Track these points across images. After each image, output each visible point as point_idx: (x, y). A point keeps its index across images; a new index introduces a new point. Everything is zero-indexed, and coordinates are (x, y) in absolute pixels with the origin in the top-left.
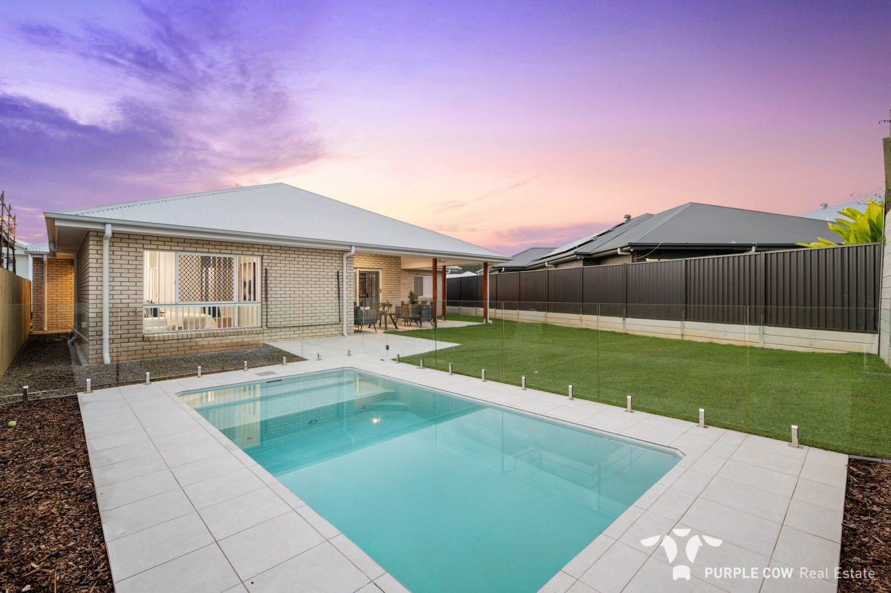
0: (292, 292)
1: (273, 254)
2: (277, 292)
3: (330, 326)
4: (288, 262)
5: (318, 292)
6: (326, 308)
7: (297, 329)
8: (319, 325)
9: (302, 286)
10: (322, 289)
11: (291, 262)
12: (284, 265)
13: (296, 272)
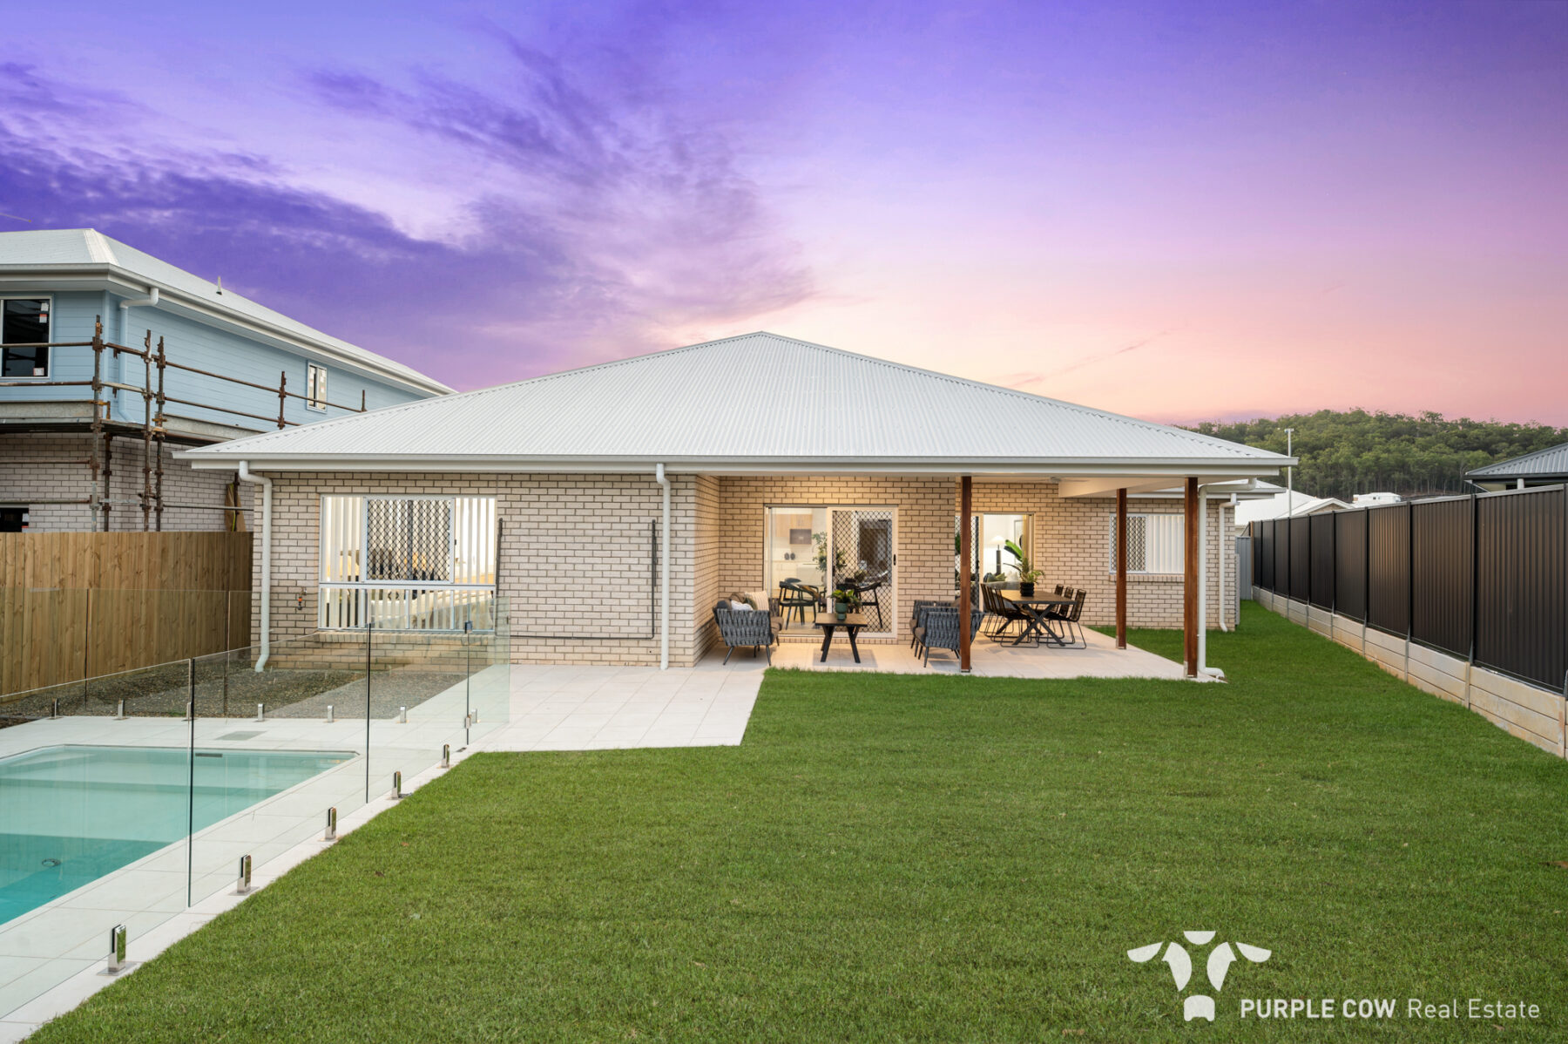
0: (552, 567)
1: (515, 491)
2: (522, 566)
3: (634, 643)
4: (544, 505)
5: (608, 567)
6: (623, 602)
7: (561, 642)
8: (610, 638)
9: (571, 553)
10: (618, 561)
11: (551, 505)
12: (536, 512)
13: (560, 526)
